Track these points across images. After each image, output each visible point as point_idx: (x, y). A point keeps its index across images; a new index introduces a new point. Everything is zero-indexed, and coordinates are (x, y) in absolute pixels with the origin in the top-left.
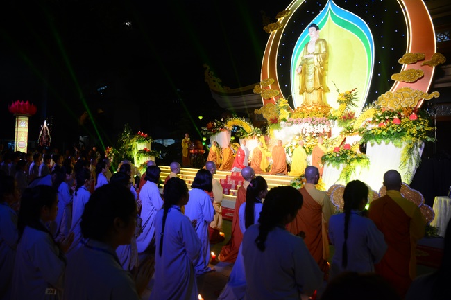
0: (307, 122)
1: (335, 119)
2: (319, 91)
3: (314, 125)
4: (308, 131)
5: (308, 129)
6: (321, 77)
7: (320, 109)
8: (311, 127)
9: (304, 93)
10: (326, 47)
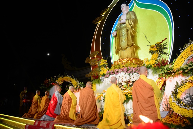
0: (123, 71)
1: (149, 67)
2: (132, 47)
3: (129, 74)
4: (125, 80)
5: (124, 78)
6: (133, 37)
7: (134, 61)
8: (127, 76)
9: (120, 52)
10: (135, 15)
